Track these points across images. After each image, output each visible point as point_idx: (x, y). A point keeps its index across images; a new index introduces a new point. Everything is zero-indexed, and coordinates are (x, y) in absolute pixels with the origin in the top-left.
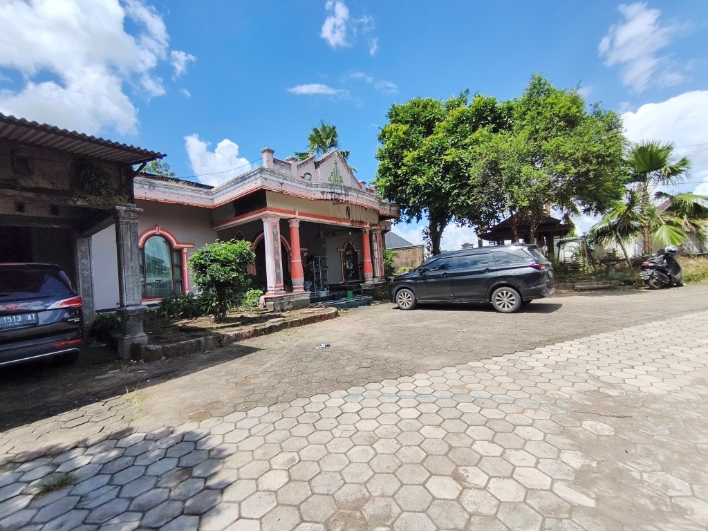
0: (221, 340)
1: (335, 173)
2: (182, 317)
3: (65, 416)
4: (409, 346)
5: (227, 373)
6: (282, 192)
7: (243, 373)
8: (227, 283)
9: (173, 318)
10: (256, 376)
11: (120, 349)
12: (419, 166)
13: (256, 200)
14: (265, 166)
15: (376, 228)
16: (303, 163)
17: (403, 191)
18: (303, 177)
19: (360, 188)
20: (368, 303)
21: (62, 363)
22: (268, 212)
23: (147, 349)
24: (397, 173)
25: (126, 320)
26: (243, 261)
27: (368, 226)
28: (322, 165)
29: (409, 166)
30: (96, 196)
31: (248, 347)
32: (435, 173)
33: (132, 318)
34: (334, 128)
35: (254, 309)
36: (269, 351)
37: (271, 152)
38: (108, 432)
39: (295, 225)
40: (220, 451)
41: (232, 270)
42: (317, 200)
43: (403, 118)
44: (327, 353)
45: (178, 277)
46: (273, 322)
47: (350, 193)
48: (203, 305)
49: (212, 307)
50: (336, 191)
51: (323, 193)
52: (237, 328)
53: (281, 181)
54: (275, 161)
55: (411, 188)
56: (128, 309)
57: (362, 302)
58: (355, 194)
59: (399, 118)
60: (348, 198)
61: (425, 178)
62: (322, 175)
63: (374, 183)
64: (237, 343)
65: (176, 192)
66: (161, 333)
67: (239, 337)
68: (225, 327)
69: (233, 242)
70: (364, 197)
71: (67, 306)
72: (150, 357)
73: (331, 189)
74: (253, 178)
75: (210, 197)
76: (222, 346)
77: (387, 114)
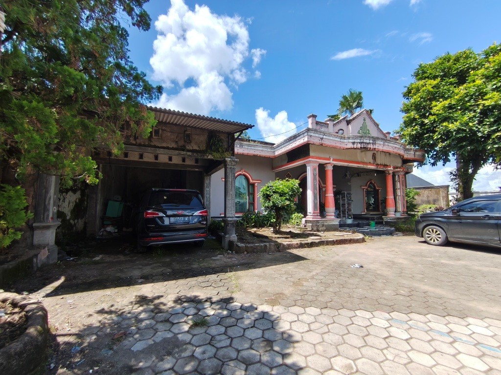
0: (279, 247)
1: (364, 127)
2: (254, 227)
3: (200, 279)
5: (286, 273)
6: (322, 145)
7: (297, 275)
8: (283, 208)
9: (248, 226)
10: (307, 280)
11: (223, 242)
12: (450, 113)
13: (303, 151)
14: (310, 126)
15: (399, 170)
16: (338, 122)
17: (431, 138)
18: (337, 133)
19: (385, 137)
20: (391, 234)
22: (310, 159)
23: (237, 245)
24: (424, 122)
25: (227, 226)
26: (294, 193)
27: (392, 168)
28: (353, 123)
29: (437, 115)
30: (217, 153)
31: (297, 255)
32: (470, 119)
33: (230, 225)
34: (360, 93)
35: (298, 227)
36: (313, 261)
37: (314, 116)
38: (221, 297)
39: (330, 168)
40: (290, 336)
41: (286, 199)
42: (348, 149)
43: (431, 74)
44: (361, 273)
45: (251, 201)
46: (313, 239)
47: (378, 142)
48: (265, 220)
49: (271, 222)
50: (365, 141)
51: (354, 143)
52: (288, 240)
53: (321, 136)
54: (317, 123)
55: (439, 134)
56: (229, 219)
57: (385, 232)
58: (382, 143)
59: (426, 75)
60: (376, 147)
61: (458, 124)
62: (351, 130)
63: (398, 133)
64: (289, 251)
65: (253, 148)
66: (243, 236)
67: (290, 246)
68: (280, 238)
69: (287, 181)
70: (389, 144)
71: (201, 214)
72: (238, 251)
73: (361, 140)
74: (302, 136)
75: (273, 150)
76: (280, 251)
77: (413, 74)
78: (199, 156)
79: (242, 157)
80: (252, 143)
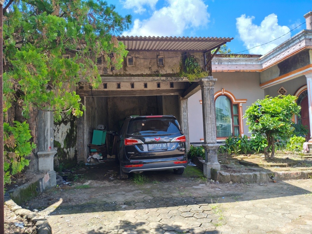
0: (272, 177)
2: (241, 153)
5: (282, 208)
7: (297, 211)
8: (276, 131)
9: (234, 153)
11: (204, 170)
13: (300, 60)
14: (308, 28)
21: (177, 173)
22: (311, 68)
23: (221, 174)
25: (208, 153)
26: (289, 112)
31: (297, 187)
33: (211, 151)
38: (204, 229)
41: (280, 120)
45: (236, 124)
48: (255, 146)
49: (262, 148)
56: (209, 145)
64: (286, 182)
65: (235, 63)
66: (227, 163)
67: (287, 177)
68: (274, 166)
69: (280, 98)
71: (179, 141)
72: (223, 180)
74: (298, 41)
75: (260, 63)
76: (274, 182)
80: (233, 58)
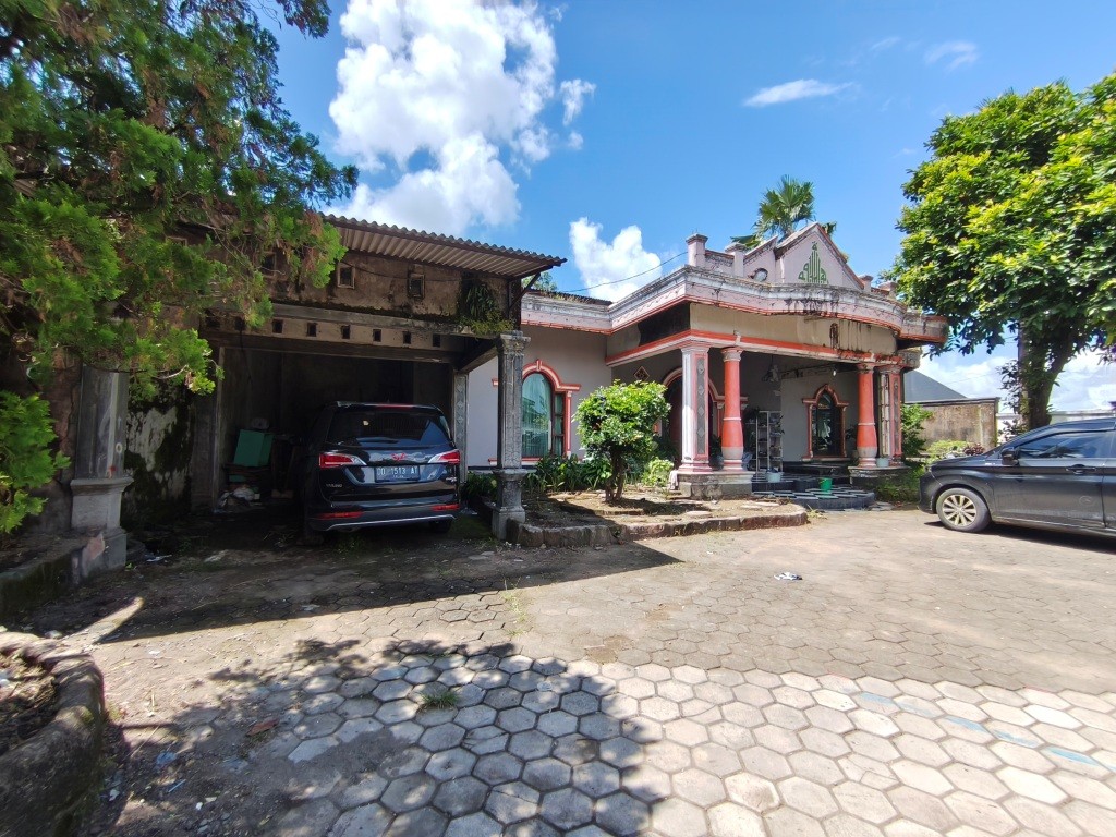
0: (617, 534)
1: (812, 265)
2: (563, 489)
3: (444, 603)
4: (990, 616)
5: (631, 591)
6: (717, 304)
7: (655, 596)
8: (628, 448)
9: (551, 488)
10: (677, 607)
11: (494, 524)
12: (1009, 233)
13: (674, 319)
14: (692, 262)
15: (888, 362)
16: (754, 253)
17: (963, 289)
18: (752, 277)
19: (860, 288)
20: (865, 505)
22: (691, 337)
23: (524, 530)
24: (948, 253)
25: (503, 487)
26: (652, 414)
27: (872, 359)
28: (789, 254)
29: (979, 237)
30: (481, 322)
31: (657, 552)
32: (1052, 246)
33: (509, 485)
34: (807, 186)
35: (660, 489)
36: (693, 566)
37: (701, 239)
38: (489, 644)
39: (734, 359)
40: (638, 729)
41: (636, 427)
42: (776, 314)
43: (969, 141)
44: (798, 593)
45: (558, 431)
46: (693, 517)
47: (843, 299)
48: (589, 475)
49: (601, 479)
50: (814, 296)
51: (789, 301)
52: (637, 518)
53: (717, 285)
54: (708, 255)
55: (982, 280)
56: (507, 472)
57: (852, 501)
58: (852, 301)
59: (958, 143)
60: (839, 309)
61: (1024, 257)
62: (785, 271)
63: (889, 278)
64: (639, 542)
65: (564, 312)
66: (538, 509)
67: (642, 533)
68: (621, 513)
69: (639, 386)
70: (869, 304)
71: (446, 461)
72: (528, 542)
73: (805, 293)
74: (674, 284)
75: (607, 317)
76: (619, 544)
77: (928, 141)
78: (442, 330)
79: (538, 330)
80: (561, 300)
